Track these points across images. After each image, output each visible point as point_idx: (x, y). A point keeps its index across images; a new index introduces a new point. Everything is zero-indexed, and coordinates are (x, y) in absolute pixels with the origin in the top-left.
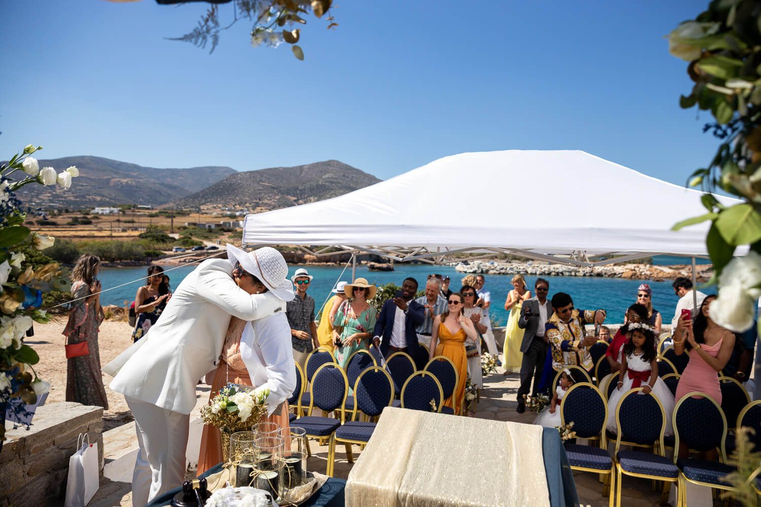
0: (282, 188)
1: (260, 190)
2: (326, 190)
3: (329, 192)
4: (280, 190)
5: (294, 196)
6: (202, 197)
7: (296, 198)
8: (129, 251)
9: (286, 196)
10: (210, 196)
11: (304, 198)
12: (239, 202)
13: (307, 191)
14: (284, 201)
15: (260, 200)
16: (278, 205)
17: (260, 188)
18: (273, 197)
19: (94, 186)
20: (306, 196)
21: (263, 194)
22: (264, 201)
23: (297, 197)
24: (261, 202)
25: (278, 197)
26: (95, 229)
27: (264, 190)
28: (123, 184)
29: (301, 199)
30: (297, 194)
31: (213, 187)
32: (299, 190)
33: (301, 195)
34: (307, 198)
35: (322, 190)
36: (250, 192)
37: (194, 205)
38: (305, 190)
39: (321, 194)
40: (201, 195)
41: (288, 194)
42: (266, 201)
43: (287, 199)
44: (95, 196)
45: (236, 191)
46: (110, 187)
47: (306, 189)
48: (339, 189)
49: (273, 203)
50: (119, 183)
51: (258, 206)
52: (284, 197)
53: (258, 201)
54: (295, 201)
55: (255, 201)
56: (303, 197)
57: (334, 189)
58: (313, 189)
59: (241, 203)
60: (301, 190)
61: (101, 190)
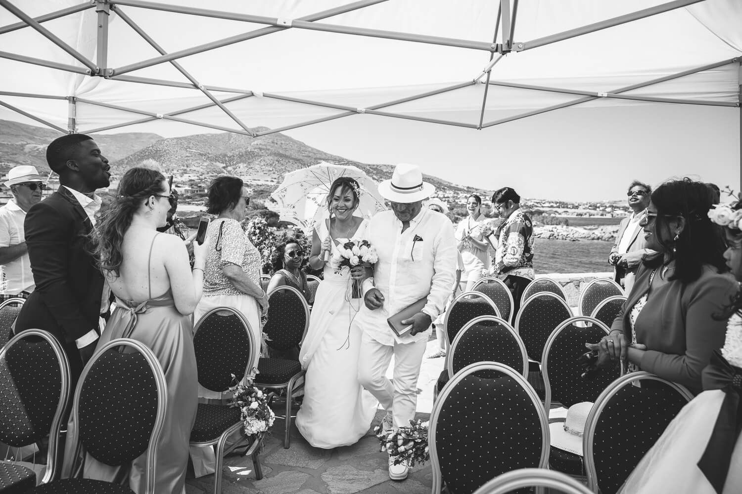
0: (210, 154)
1: (187, 156)
2: (255, 156)
3: (258, 159)
4: (208, 157)
5: (223, 163)
6: (127, 164)
7: (225, 165)
9: (214, 163)
10: (135, 163)
11: (233, 165)
12: (167, 169)
13: (235, 158)
14: (212, 168)
15: (187, 167)
16: (206, 172)
17: (188, 155)
18: (201, 164)
19: (7, 152)
20: (234, 163)
21: (190, 161)
22: (191, 168)
23: (226, 164)
24: (188, 169)
25: (206, 164)
26: (5, 196)
27: (192, 156)
28: (40, 150)
29: (230, 165)
30: (226, 161)
31: (138, 154)
32: (228, 157)
33: (230, 161)
34: (235, 164)
35: (251, 157)
36: (177, 159)
37: (118, 172)
38: (234, 156)
39: (249, 161)
40: (126, 161)
41: (216, 160)
42: (194, 168)
43: (215, 166)
44: (8, 163)
45: (163, 158)
46: (25, 154)
47: (235, 155)
48: (268, 155)
49: (202, 170)
50: (36, 149)
51: (186, 173)
52: (213, 164)
53: (185, 168)
54: (224, 168)
55: (182, 168)
56: (232, 163)
57: (263, 156)
58: (242, 155)
59: (169, 170)
60: (230, 157)
61: (14, 156)
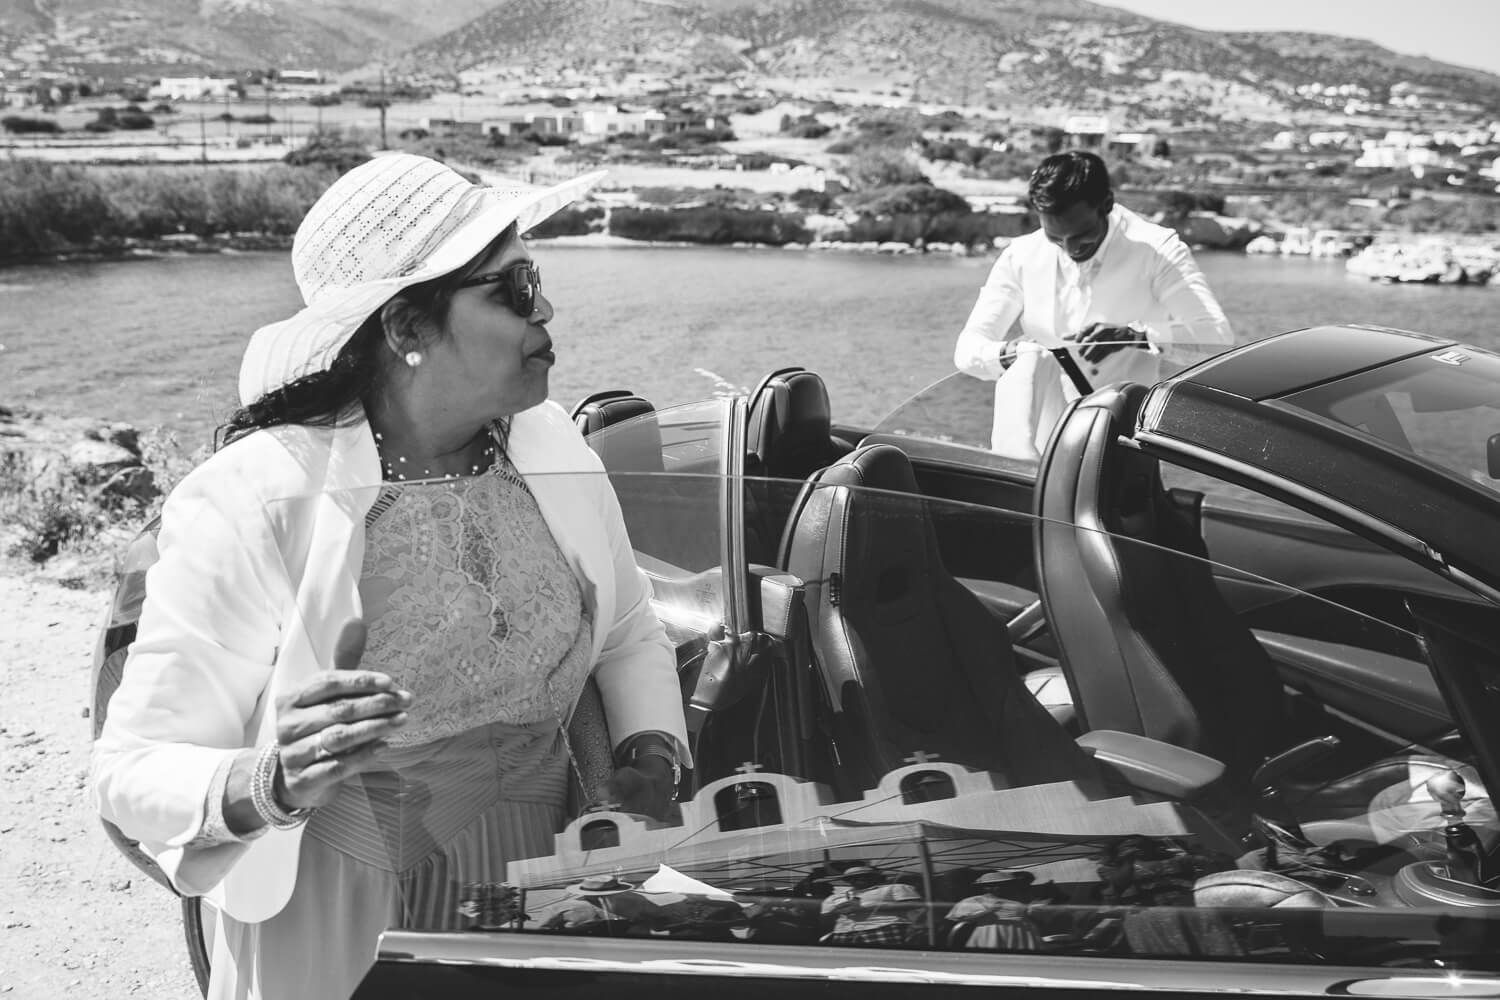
0: (704, 11)
1: (637, 19)
2: (842, 15)
3: (852, 23)
4: (700, 20)
5: (743, 37)
6: (466, 45)
7: (747, 44)
8: (256, 203)
9: (717, 39)
10: (488, 42)
11: (775, 43)
12: (577, 60)
13: (782, 22)
14: (711, 53)
15: (637, 51)
16: (692, 68)
17: (639, 13)
18: (677, 42)
19: (159, 20)
20: (779, 36)
21: (646, 34)
22: (649, 56)
23: (753, 40)
24: (639, 59)
25: (691, 42)
26: (163, 140)
27: (650, 18)
28: (239, 10)
29: (765, 46)
30: (752, 30)
31: (497, 13)
32: (758, 18)
33: (764, 31)
34: (782, 41)
35: (830, 17)
36: (607, 26)
37: (441, 71)
38: (776, 16)
39: (826, 30)
40: (462, 39)
41: (724, 30)
42: (655, 55)
43: (720, 46)
44: (162, 49)
45: (565, 27)
46: (202, 22)
47: (781, 13)
48: (885, 10)
49: (679, 62)
50: (228, 8)
51: (632, 71)
52: (712, 41)
53: (631, 54)
54: (746, 52)
55: (622, 54)
56: (769, 39)
57: (868, 11)
58: (803, 13)
59: (582, 61)
60: (766, 18)
61: (177, 30)
